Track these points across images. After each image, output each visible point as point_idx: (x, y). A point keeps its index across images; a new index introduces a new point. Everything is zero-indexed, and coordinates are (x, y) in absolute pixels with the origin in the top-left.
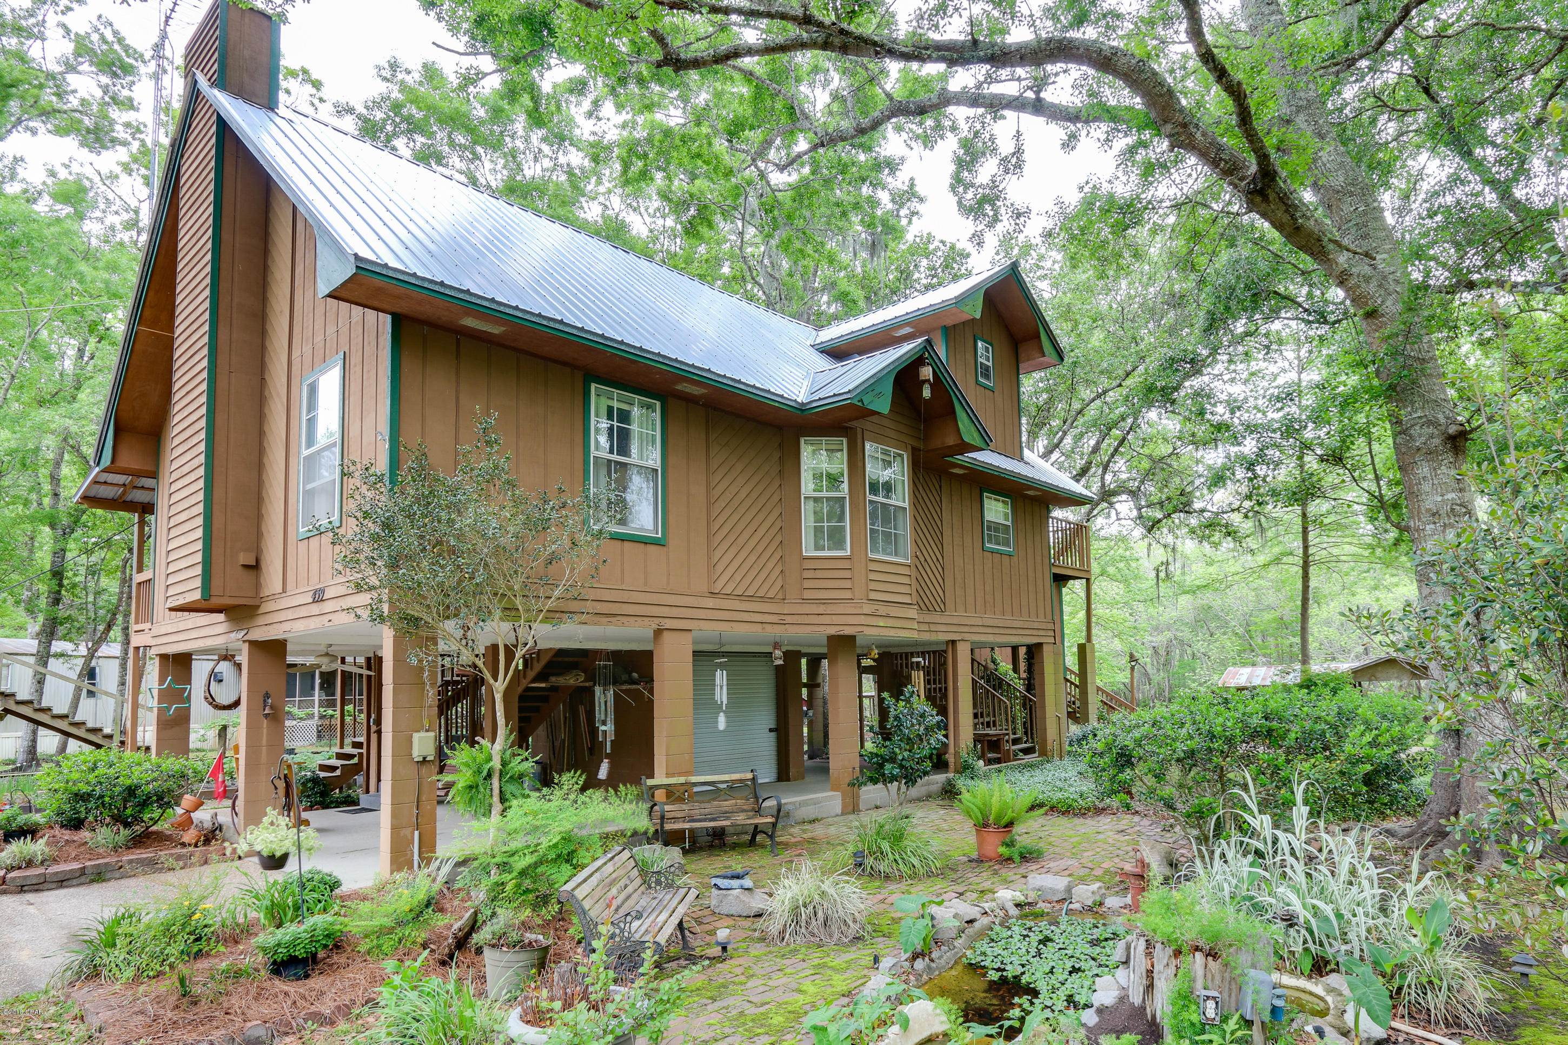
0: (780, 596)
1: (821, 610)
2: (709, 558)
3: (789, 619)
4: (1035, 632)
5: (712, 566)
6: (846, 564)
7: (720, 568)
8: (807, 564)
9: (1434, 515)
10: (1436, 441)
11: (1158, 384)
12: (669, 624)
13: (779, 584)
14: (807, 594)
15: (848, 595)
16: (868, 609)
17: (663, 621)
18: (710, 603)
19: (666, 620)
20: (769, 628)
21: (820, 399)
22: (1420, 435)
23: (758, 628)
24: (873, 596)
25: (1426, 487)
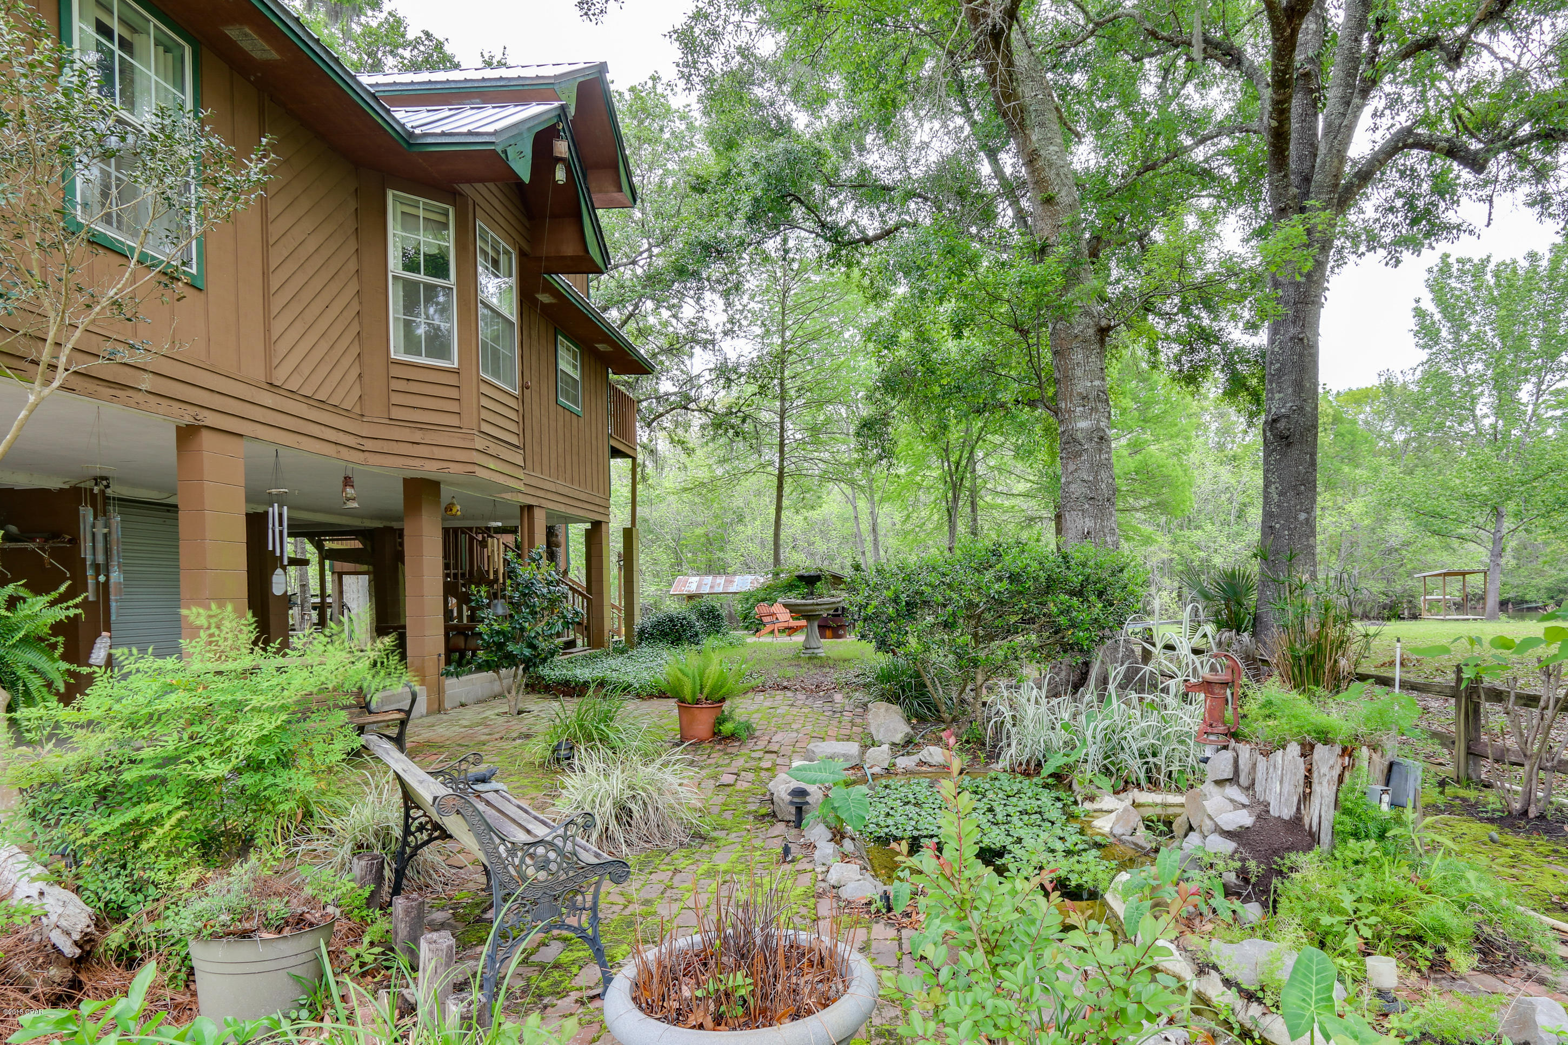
0: (357, 410)
1: (417, 436)
2: (267, 330)
3: (369, 445)
4: (596, 509)
5: (269, 344)
6: (452, 380)
7: (282, 348)
8: (395, 371)
9: (1083, 398)
10: (1091, 331)
11: (690, 267)
12: (211, 419)
13: (356, 392)
14: (396, 413)
15: (454, 421)
16: (480, 443)
17: (203, 414)
18: (268, 399)
19: (206, 413)
20: (345, 453)
21: (443, 134)
22: (1079, 324)
23: (330, 450)
24: (486, 428)
25: (1079, 372)
